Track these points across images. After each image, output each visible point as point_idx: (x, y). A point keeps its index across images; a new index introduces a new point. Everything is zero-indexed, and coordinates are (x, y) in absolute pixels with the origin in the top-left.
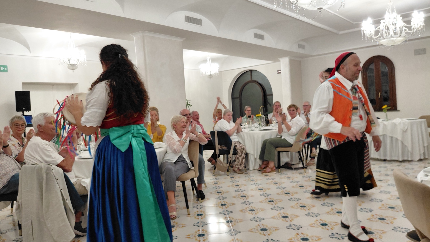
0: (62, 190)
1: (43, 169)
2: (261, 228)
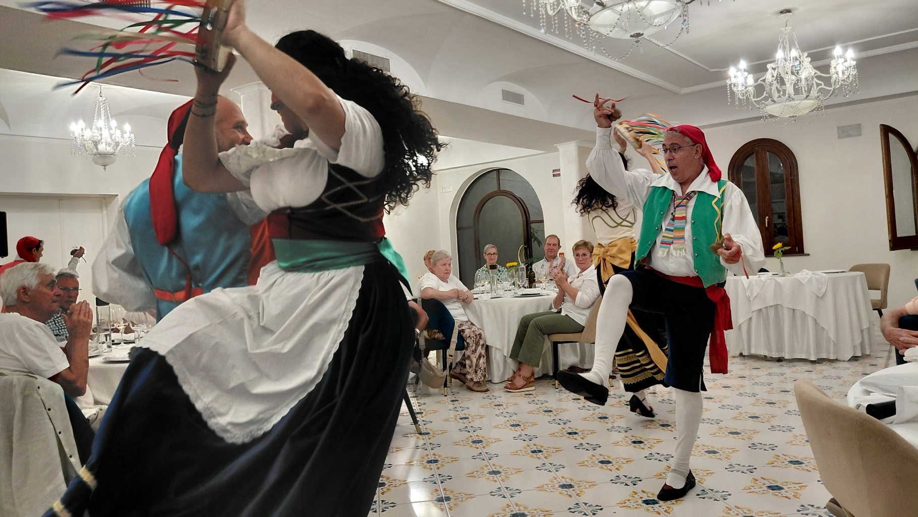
0: (60, 433)
1: (15, 385)
2: (512, 511)
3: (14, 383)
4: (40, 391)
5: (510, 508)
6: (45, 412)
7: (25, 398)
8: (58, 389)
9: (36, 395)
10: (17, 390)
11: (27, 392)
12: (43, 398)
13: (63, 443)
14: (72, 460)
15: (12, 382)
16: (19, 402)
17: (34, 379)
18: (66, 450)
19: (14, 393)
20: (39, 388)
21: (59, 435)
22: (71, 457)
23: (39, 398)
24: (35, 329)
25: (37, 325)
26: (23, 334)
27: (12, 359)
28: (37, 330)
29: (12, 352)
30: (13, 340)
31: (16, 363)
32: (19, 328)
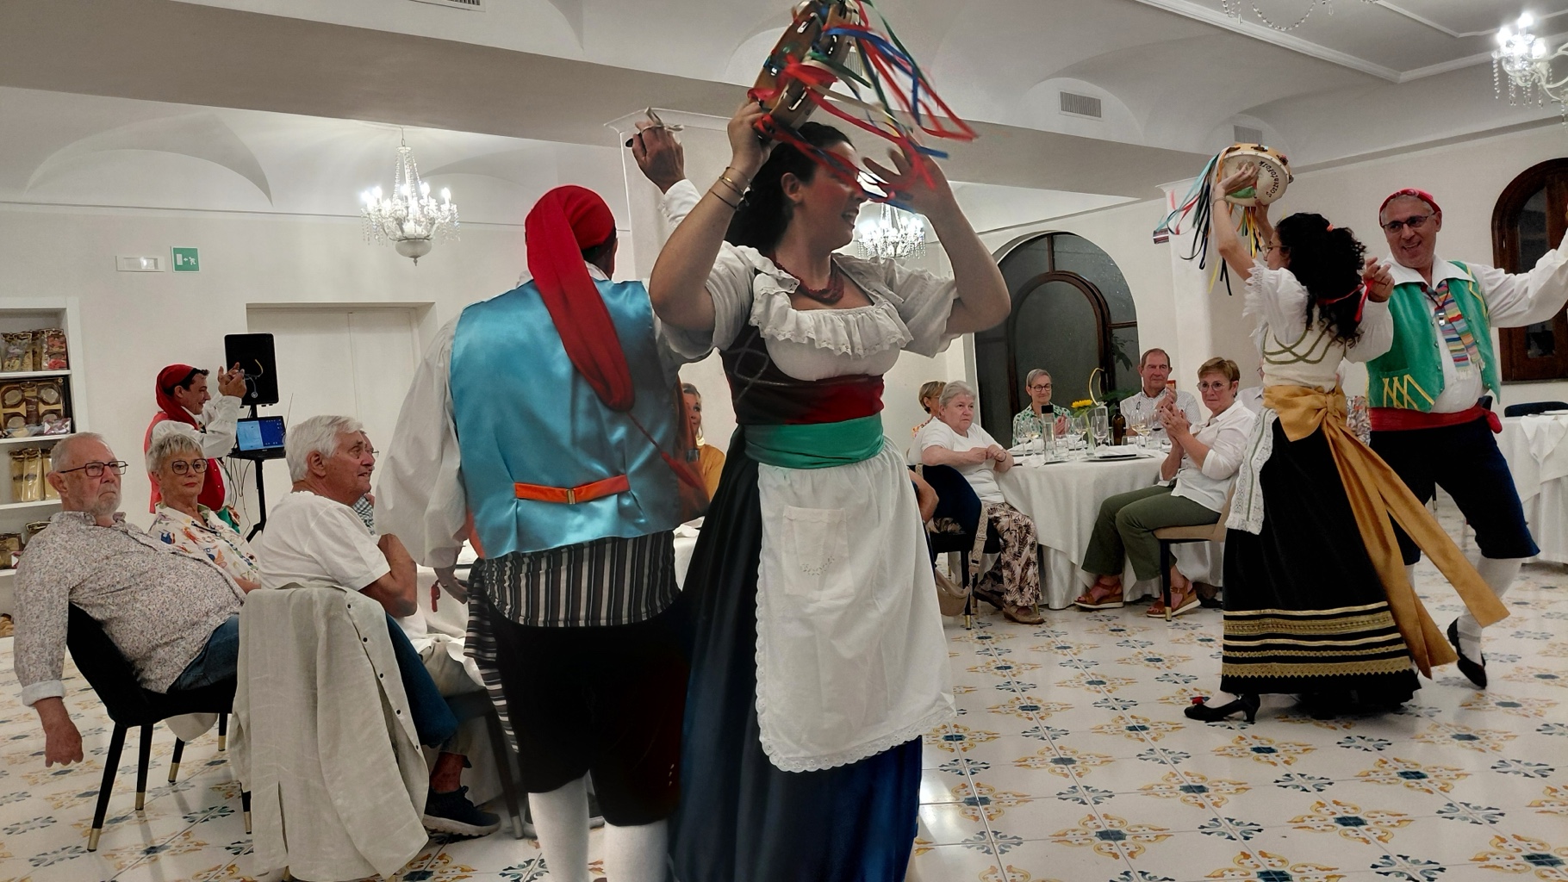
0: (382, 676)
1: (316, 601)
2: (1099, 827)
3: (314, 599)
4: (352, 611)
5: (1094, 821)
6: (360, 643)
7: (330, 621)
8: (377, 608)
9: (346, 618)
10: (319, 609)
11: (333, 613)
12: (355, 621)
13: (387, 692)
14: (401, 717)
15: (311, 598)
16: (322, 628)
17: (343, 593)
18: (392, 702)
19: (314, 613)
20: (349, 606)
21: (381, 679)
22: (399, 712)
23: (350, 621)
24: (337, 515)
25: (340, 509)
26: (321, 523)
27: (309, 561)
28: (342, 518)
29: (307, 550)
30: (307, 532)
31: (316, 566)
32: (315, 515)
